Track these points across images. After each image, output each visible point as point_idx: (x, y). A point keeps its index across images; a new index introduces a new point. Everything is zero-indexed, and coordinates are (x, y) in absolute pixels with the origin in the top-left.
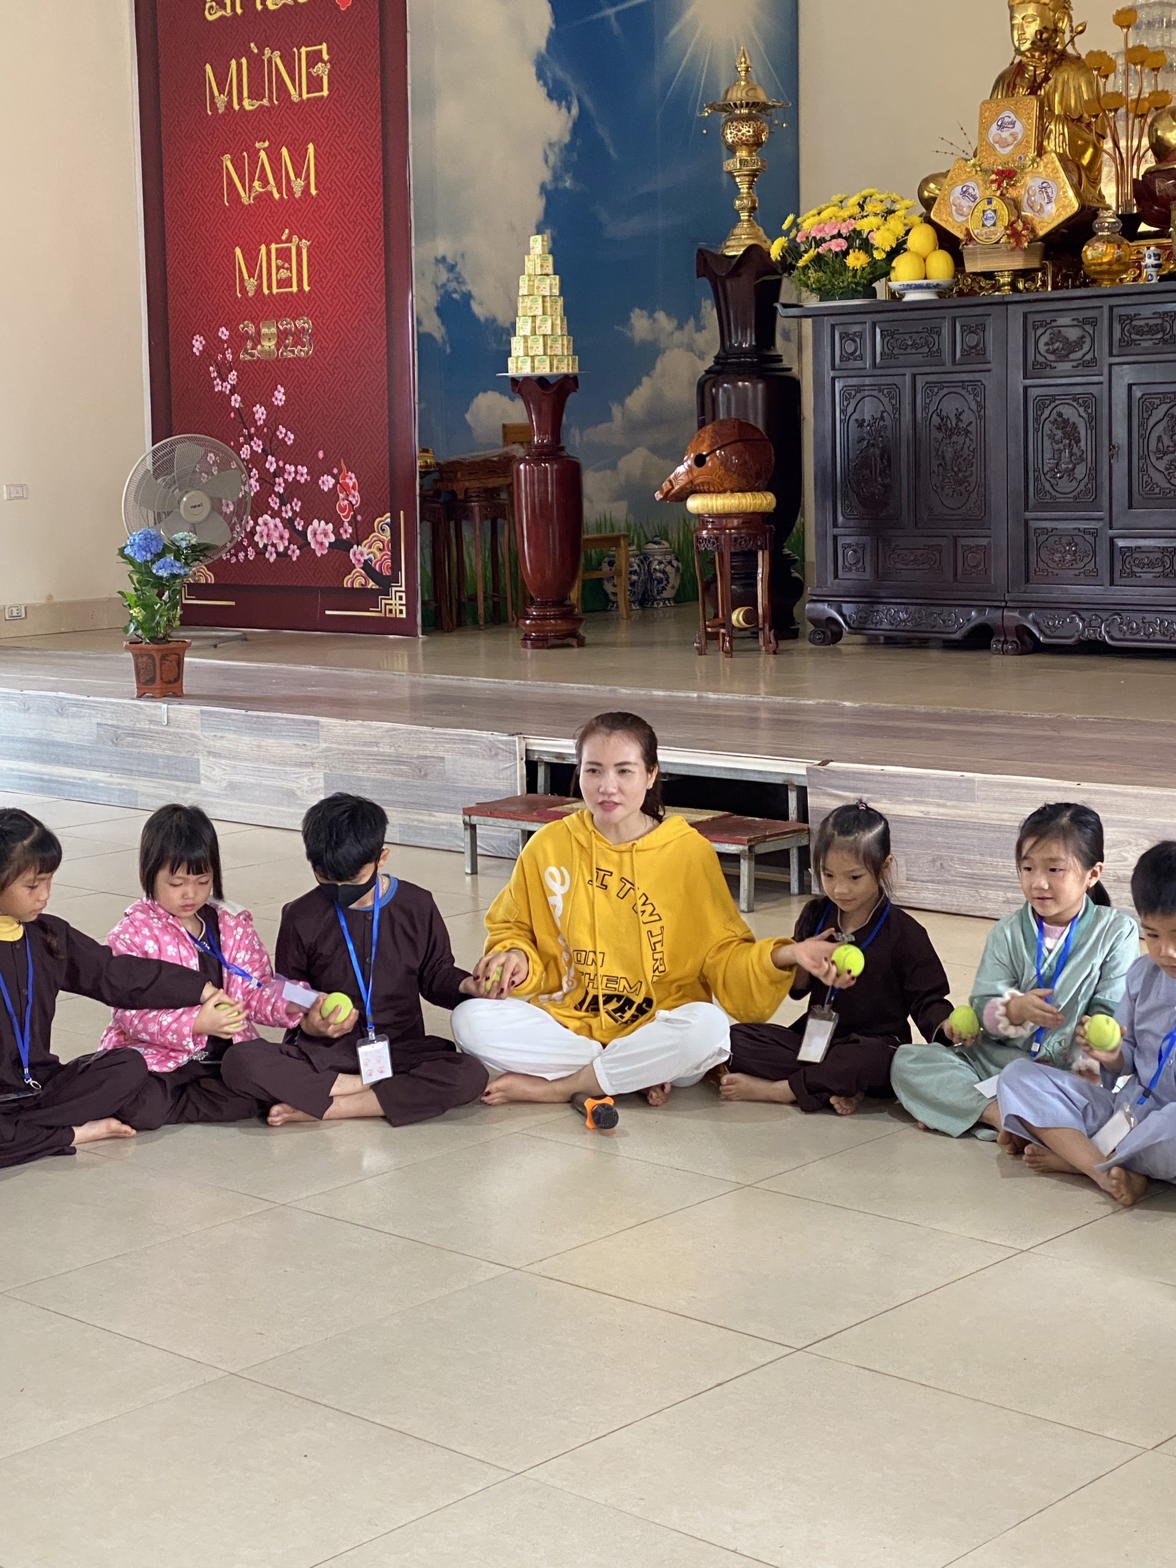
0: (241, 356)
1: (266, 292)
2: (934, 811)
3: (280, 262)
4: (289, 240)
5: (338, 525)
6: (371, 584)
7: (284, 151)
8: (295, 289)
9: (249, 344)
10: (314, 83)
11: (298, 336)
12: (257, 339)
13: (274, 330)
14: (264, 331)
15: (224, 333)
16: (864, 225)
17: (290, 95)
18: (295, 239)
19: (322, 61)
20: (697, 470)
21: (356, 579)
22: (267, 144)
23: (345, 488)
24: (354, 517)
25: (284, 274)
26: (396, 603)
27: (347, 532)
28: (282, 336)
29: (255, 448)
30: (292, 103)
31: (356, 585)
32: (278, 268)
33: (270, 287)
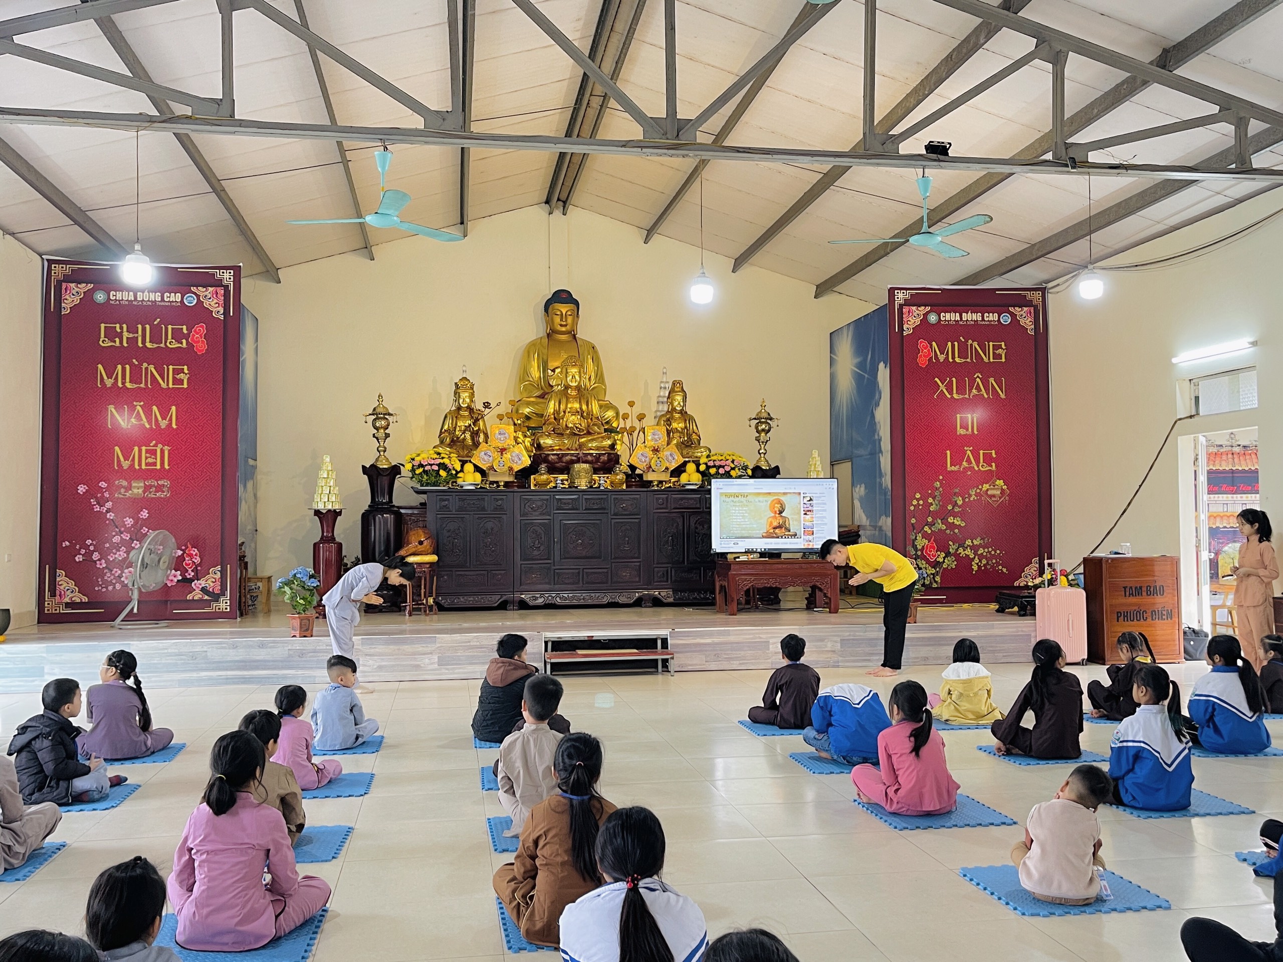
0: (116, 495)
1: (137, 467)
2: (716, 640)
3: (148, 455)
4: (156, 445)
5: (184, 571)
6: (206, 597)
7: (155, 408)
8: (158, 467)
9: (123, 490)
10: (177, 381)
11: (159, 488)
12: (129, 488)
13: (142, 484)
14: (134, 485)
15: (103, 484)
16: (446, 461)
17: (160, 385)
18: (160, 446)
19: (184, 373)
20: (420, 547)
21: (197, 595)
22: (142, 403)
23: (191, 555)
24: (196, 568)
25: (150, 460)
26: (224, 604)
27: (190, 574)
28: (147, 488)
29: (124, 537)
30: (162, 389)
31: (196, 598)
32: (146, 458)
33: (140, 465)
